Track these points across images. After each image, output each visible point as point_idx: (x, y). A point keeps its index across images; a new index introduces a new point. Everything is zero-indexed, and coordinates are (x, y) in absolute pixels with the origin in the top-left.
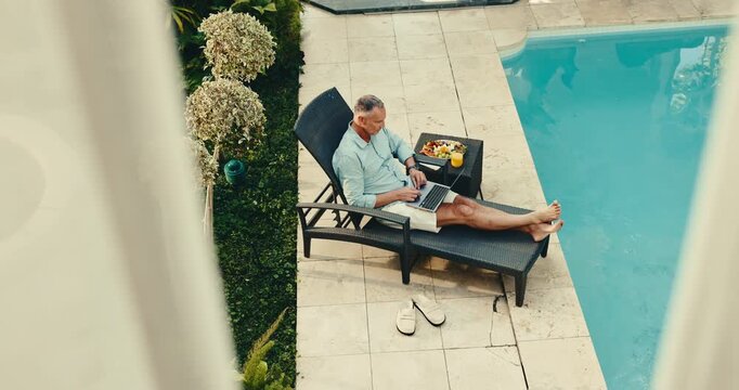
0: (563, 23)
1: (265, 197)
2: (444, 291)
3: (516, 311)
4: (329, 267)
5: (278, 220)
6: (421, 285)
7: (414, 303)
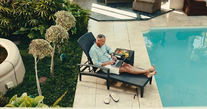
0: (161, 25)
1: (71, 65)
2: (119, 92)
3: (140, 99)
4: (87, 84)
5: (74, 71)
6: (113, 90)
7: (110, 95)
